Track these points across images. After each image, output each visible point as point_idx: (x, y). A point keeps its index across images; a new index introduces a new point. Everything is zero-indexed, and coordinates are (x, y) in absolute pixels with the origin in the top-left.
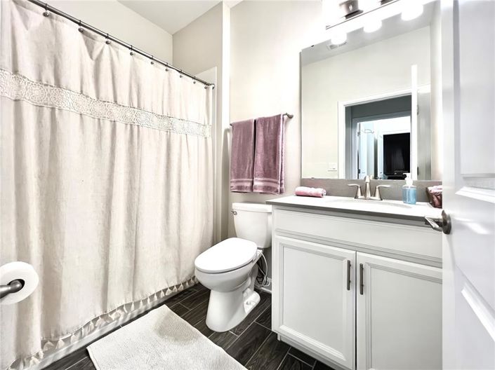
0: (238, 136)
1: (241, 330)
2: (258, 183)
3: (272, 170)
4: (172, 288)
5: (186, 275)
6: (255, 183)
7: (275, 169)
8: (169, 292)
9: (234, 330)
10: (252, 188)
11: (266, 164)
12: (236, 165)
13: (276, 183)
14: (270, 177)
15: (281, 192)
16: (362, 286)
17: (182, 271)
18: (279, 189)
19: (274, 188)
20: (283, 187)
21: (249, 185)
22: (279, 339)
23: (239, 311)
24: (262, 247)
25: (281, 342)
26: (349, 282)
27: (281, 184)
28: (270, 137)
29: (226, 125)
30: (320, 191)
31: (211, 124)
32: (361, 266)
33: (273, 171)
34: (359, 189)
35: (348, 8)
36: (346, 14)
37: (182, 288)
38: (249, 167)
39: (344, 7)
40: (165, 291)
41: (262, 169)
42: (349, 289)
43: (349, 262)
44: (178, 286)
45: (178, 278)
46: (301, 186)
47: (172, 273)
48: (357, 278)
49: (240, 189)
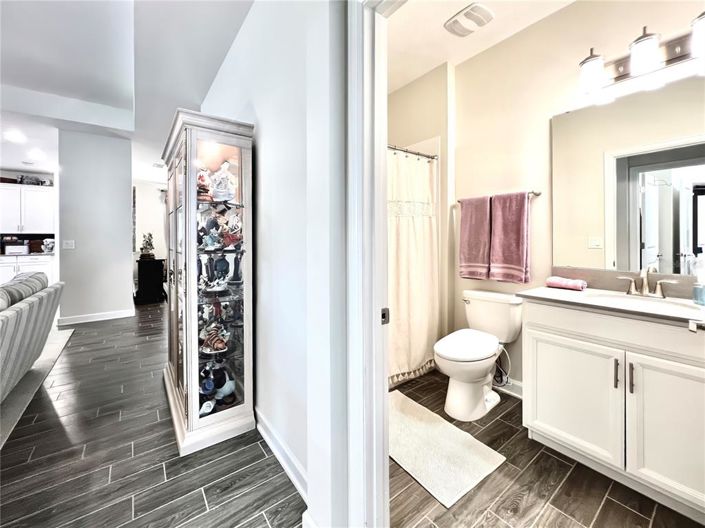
0: (469, 214)
1: (485, 423)
2: (497, 269)
3: (515, 254)
4: (403, 374)
5: (417, 363)
6: (492, 270)
7: (518, 254)
8: (401, 378)
9: (476, 421)
10: (488, 274)
11: (506, 248)
12: (466, 246)
13: (521, 271)
14: (512, 264)
15: (526, 281)
16: (632, 385)
17: (412, 358)
18: (523, 277)
19: (517, 277)
20: (528, 274)
21: (484, 271)
22: (530, 437)
23: (480, 406)
24: (503, 341)
25: (533, 440)
26: (616, 381)
27: (526, 272)
28: (512, 218)
29: (452, 200)
30: (579, 283)
31: (435, 201)
32: (631, 366)
33: (515, 257)
34: (633, 284)
35: (617, 69)
36: (616, 76)
37: (412, 376)
38: (483, 250)
39: (612, 68)
40: (398, 376)
41: (501, 254)
42: (616, 386)
43: (616, 361)
44: (409, 373)
45: (409, 365)
46: (553, 275)
47: (403, 359)
48: (625, 377)
49: (472, 275)
